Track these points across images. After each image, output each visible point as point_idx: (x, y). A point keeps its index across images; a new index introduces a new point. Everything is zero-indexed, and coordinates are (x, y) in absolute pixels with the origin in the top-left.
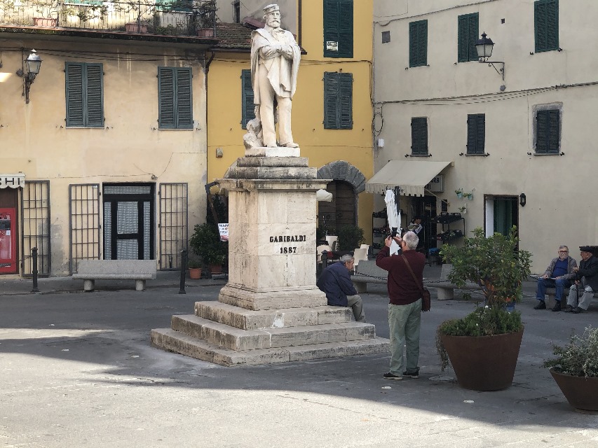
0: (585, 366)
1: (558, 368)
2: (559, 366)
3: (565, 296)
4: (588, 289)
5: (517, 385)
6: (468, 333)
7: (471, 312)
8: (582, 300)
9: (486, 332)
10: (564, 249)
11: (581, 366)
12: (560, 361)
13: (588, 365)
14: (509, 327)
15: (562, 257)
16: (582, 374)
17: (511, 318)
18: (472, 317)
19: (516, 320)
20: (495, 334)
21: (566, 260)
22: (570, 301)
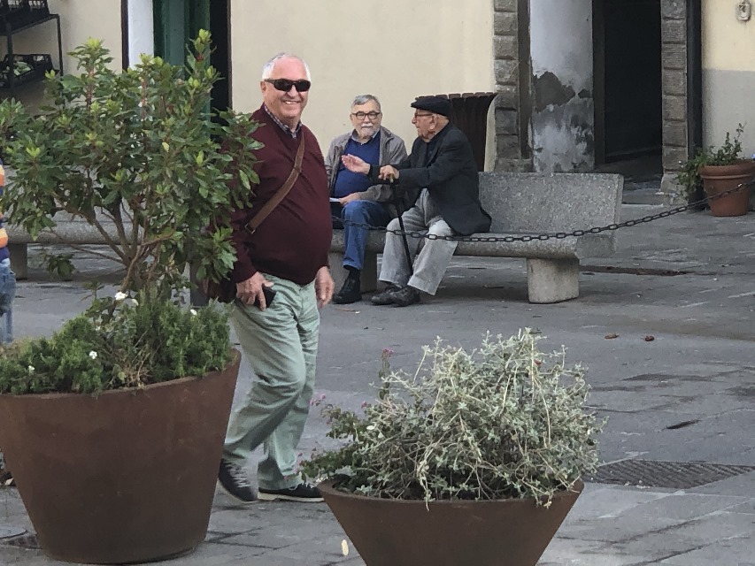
0: (422, 467)
1: (345, 478)
2: (347, 470)
3: (372, 254)
4: (438, 227)
5: (223, 538)
6: (64, 385)
7: (75, 315)
8: (420, 265)
9: (122, 376)
10: (368, 107)
11: (411, 467)
12: (347, 457)
13: (432, 464)
14: (193, 358)
15: (363, 132)
16: (417, 490)
17: (201, 328)
18: (76, 330)
19: (213, 335)
20: (150, 380)
21: (374, 141)
22: (387, 270)
